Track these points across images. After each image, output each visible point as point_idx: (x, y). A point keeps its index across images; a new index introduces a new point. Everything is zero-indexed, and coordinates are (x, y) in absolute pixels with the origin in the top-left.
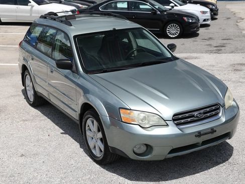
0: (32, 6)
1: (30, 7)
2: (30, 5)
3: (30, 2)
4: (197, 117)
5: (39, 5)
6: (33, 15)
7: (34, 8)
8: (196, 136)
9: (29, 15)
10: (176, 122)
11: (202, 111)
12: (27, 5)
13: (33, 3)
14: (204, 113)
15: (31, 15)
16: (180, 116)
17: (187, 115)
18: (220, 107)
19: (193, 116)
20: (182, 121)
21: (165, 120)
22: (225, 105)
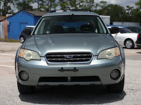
8: (59, 70)
17: (59, 56)
18: (92, 55)
19: (64, 57)
20: (54, 59)
21: (40, 56)
22: (98, 55)
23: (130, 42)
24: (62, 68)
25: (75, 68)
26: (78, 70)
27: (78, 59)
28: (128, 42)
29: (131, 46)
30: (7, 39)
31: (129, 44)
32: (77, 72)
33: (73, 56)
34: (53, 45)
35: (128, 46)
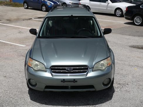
0: (108, 3)
1: (107, 4)
2: (107, 3)
3: (108, 1)
4: (67, 70)
5: (113, 3)
6: (108, 9)
7: (109, 5)
8: (61, 81)
9: (106, 8)
10: (52, 71)
11: (72, 68)
12: (105, 3)
13: (109, 1)
14: (74, 69)
15: (107, 9)
16: (56, 68)
17: (61, 68)
18: (88, 68)
19: (65, 69)
20: (57, 71)
21: (46, 68)
22: (93, 68)
23: (119, 11)
24: (64, 79)
25: (74, 80)
26: (77, 81)
27: (77, 71)
28: (118, 11)
29: (120, 14)
30: (12, 2)
31: (119, 13)
32: (76, 83)
33: (73, 69)
34: (56, 56)
35: (118, 15)
